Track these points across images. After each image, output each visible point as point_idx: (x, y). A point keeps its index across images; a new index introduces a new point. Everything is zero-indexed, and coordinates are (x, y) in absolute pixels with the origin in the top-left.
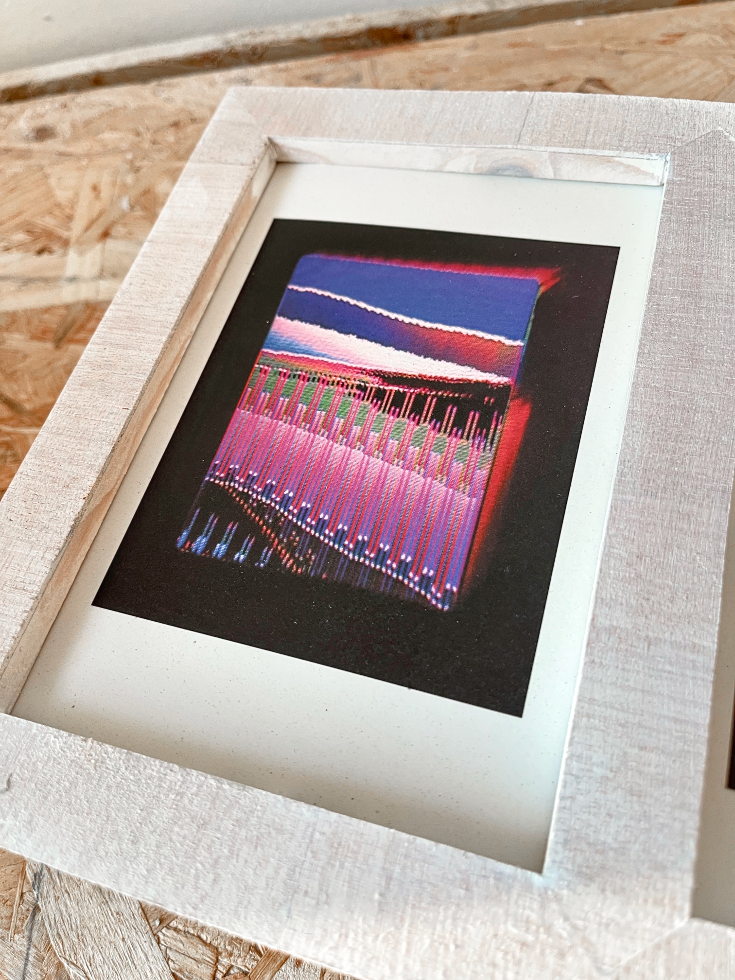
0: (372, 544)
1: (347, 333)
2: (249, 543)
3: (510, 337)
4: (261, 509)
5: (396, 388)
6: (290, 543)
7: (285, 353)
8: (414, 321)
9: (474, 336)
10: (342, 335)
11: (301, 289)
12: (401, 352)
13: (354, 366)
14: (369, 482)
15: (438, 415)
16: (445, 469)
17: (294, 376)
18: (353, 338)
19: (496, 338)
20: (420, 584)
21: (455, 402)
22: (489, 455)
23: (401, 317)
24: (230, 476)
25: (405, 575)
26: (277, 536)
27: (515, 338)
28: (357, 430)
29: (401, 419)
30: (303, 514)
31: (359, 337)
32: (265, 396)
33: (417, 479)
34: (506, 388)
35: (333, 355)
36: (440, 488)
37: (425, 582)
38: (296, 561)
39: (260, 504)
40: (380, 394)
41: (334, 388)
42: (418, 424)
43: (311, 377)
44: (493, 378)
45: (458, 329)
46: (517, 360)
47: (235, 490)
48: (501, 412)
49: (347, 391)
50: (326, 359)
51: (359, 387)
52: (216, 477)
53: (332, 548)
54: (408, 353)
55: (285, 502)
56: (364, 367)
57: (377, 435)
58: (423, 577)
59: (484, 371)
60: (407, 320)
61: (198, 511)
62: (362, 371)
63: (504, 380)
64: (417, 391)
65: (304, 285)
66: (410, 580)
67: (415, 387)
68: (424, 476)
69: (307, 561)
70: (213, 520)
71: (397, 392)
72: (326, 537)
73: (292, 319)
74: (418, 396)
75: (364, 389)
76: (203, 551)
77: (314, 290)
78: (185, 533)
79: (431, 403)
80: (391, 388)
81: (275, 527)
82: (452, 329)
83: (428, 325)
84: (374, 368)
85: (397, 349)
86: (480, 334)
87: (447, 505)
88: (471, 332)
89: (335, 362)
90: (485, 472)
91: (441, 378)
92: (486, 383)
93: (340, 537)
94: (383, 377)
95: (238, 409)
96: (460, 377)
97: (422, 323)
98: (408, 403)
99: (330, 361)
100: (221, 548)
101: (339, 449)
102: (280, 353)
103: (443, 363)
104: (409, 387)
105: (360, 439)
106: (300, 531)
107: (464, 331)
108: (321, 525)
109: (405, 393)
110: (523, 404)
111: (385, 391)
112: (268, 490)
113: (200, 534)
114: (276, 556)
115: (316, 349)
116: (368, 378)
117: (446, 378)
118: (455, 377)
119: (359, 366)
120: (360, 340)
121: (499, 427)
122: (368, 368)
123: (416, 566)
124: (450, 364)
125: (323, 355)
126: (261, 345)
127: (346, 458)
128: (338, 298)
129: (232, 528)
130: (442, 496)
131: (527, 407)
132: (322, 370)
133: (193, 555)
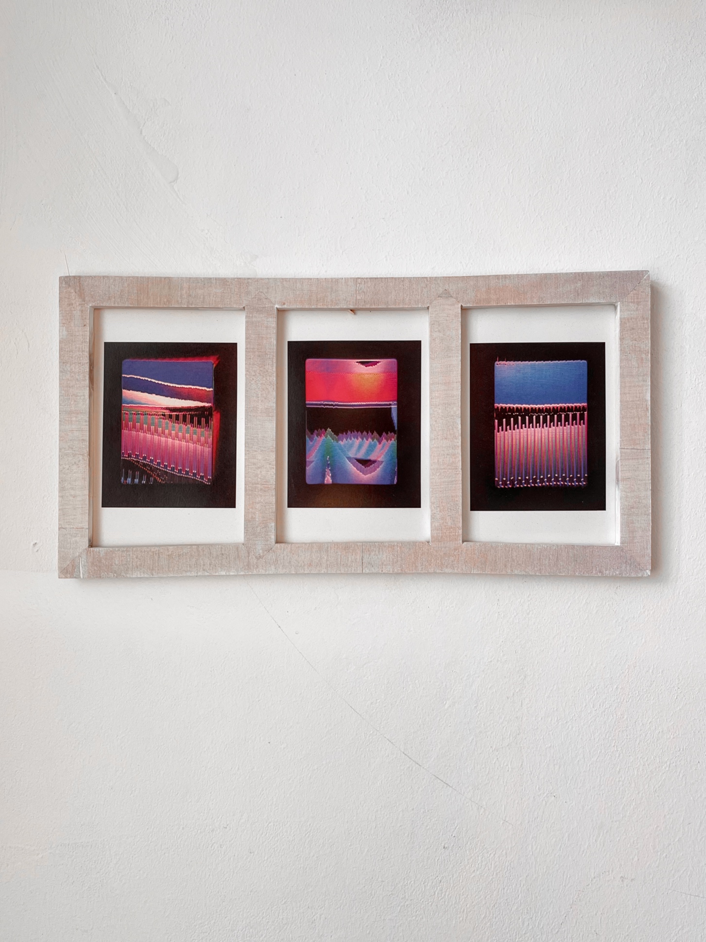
1: (151, 393)
2: (145, 477)
3: (208, 388)
7: (132, 405)
8: (174, 385)
10: (150, 395)
11: (128, 376)
12: (173, 399)
13: (158, 407)
14: (177, 449)
15: (192, 422)
16: (199, 440)
17: (138, 414)
18: (154, 395)
19: (204, 388)
20: (200, 478)
21: (196, 415)
22: (211, 433)
23: (169, 384)
24: (129, 456)
25: (196, 477)
27: (210, 388)
28: (167, 431)
29: (180, 425)
30: (159, 464)
31: (156, 395)
32: (130, 423)
33: (191, 445)
35: (150, 403)
36: (199, 447)
37: (202, 477)
39: (144, 464)
40: (170, 417)
42: (186, 425)
43: (145, 413)
46: (212, 396)
47: (133, 460)
48: (211, 417)
49: (159, 417)
50: (147, 406)
51: (162, 415)
52: (125, 457)
53: (172, 473)
55: (151, 461)
56: (162, 406)
57: (174, 432)
58: (201, 476)
60: (171, 385)
61: (124, 470)
62: (162, 408)
63: (209, 405)
64: (183, 413)
65: (129, 375)
66: (198, 478)
67: (182, 412)
68: (193, 444)
70: (130, 472)
71: (176, 415)
72: (168, 470)
74: (183, 415)
75: (164, 415)
76: (131, 483)
77: (133, 376)
78: (122, 478)
79: (188, 417)
82: (188, 387)
83: (179, 386)
84: (166, 407)
85: (172, 397)
87: (202, 452)
89: (151, 406)
90: (211, 439)
93: (173, 469)
95: (122, 430)
96: (195, 406)
97: (177, 386)
99: (149, 406)
100: (137, 481)
101: (163, 439)
102: (130, 405)
103: (188, 401)
104: (180, 412)
105: (169, 435)
106: (160, 470)
108: (166, 467)
111: (172, 415)
112: (144, 458)
113: (127, 478)
114: (155, 479)
115: (143, 402)
117: (191, 407)
118: (194, 406)
119: (160, 406)
120: (157, 396)
121: (212, 422)
122: (164, 407)
124: (190, 401)
127: (166, 442)
128: (143, 378)
129: (137, 473)
130: (200, 449)
132: (147, 410)
133: (128, 485)
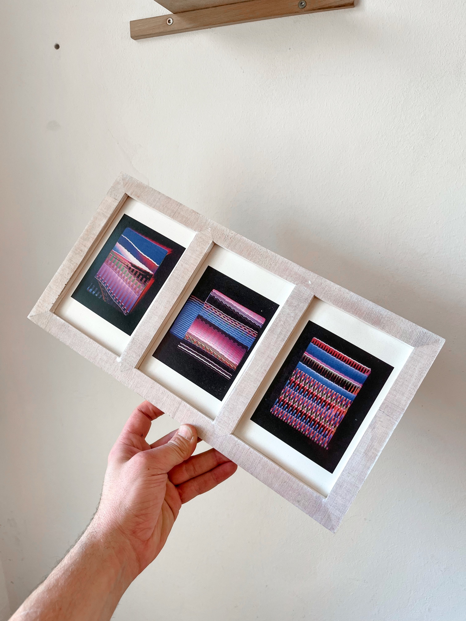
0: (118, 300)
4: (102, 287)
5: (133, 268)
6: (105, 295)
9: (151, 261)
26: (103, 293)
34: (152, 275)
38: (105, 299)
41: (122, 264)
44: (151, 272)
45: (149, 258)
54: (138, 261)
59: (150, 270)
69: (107, 300)
73: (120, 244)
80: (132, 268)
81: (104, 291)
86: (152, 261)
88: (151, 260)
91: (142, 268)
92: (149, 273)
94: (132, 265)
98: (134, 272)
107: (150, 259)
109: (134, 270)
110: (154, 279)
116: (129, 264)
123: (124, 306)
125: (123, 255)
126: (112, 249)
131: (154, 280)
